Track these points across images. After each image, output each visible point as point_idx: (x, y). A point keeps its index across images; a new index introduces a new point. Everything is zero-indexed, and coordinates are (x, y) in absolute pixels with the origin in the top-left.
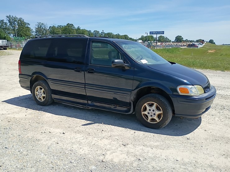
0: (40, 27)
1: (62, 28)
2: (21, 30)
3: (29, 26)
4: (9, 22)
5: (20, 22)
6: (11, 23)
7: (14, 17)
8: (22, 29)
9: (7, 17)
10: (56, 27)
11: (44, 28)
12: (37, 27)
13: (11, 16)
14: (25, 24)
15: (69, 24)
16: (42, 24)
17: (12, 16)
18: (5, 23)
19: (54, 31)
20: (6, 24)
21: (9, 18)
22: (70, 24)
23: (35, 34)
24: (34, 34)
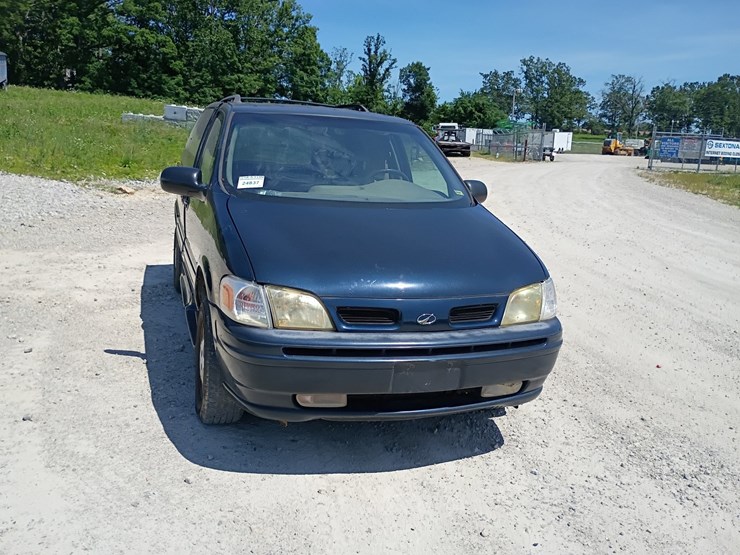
0: (620, 88)
1: (698, 92)
2: (557, 101)
3: (581, 88)
4: (526, 77)
5: (556, 75)
6: (531, 81)
7: (544, 60)
8: (558, 97)
9: (524, 62)
10: (678, 88)
11: (631, 92)
12: (609, 91)
13: (535, 61)
14: (572, 80)
15: (726, 76)
16: (629, 80)
17: (538, 60)
18: (516, 80)
19: (663, 101)
20: (516, 83)
21: (528, 65)
22: (732, 78)
23: (600, 112)
24: (596, 112)
